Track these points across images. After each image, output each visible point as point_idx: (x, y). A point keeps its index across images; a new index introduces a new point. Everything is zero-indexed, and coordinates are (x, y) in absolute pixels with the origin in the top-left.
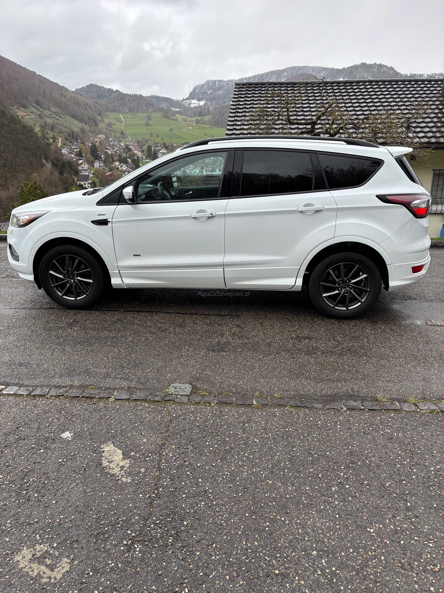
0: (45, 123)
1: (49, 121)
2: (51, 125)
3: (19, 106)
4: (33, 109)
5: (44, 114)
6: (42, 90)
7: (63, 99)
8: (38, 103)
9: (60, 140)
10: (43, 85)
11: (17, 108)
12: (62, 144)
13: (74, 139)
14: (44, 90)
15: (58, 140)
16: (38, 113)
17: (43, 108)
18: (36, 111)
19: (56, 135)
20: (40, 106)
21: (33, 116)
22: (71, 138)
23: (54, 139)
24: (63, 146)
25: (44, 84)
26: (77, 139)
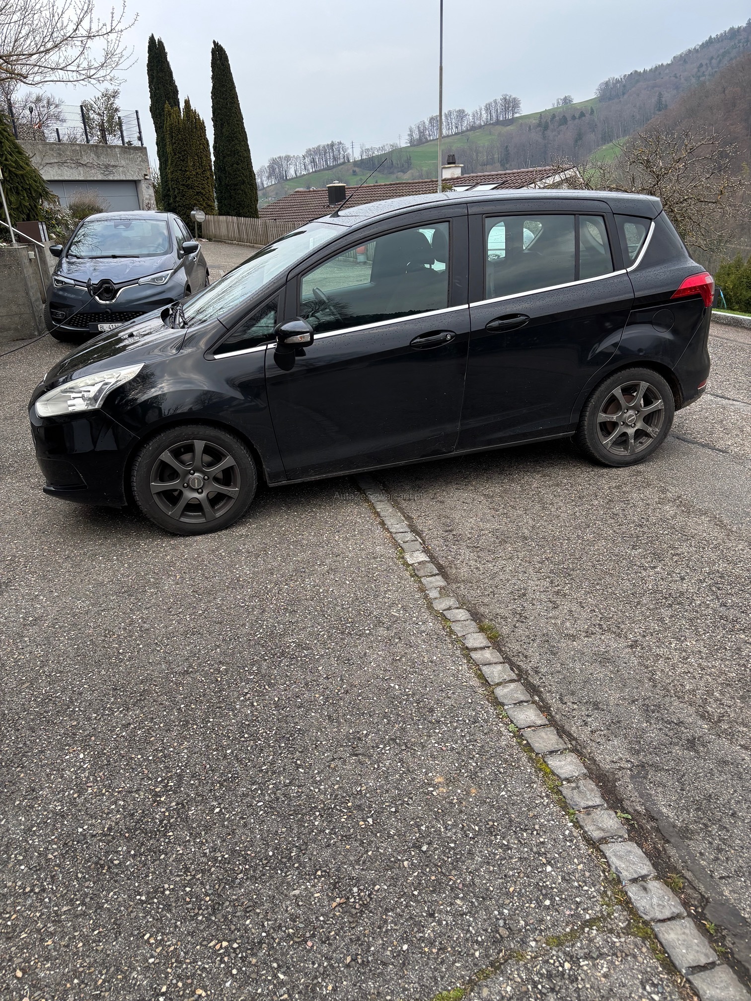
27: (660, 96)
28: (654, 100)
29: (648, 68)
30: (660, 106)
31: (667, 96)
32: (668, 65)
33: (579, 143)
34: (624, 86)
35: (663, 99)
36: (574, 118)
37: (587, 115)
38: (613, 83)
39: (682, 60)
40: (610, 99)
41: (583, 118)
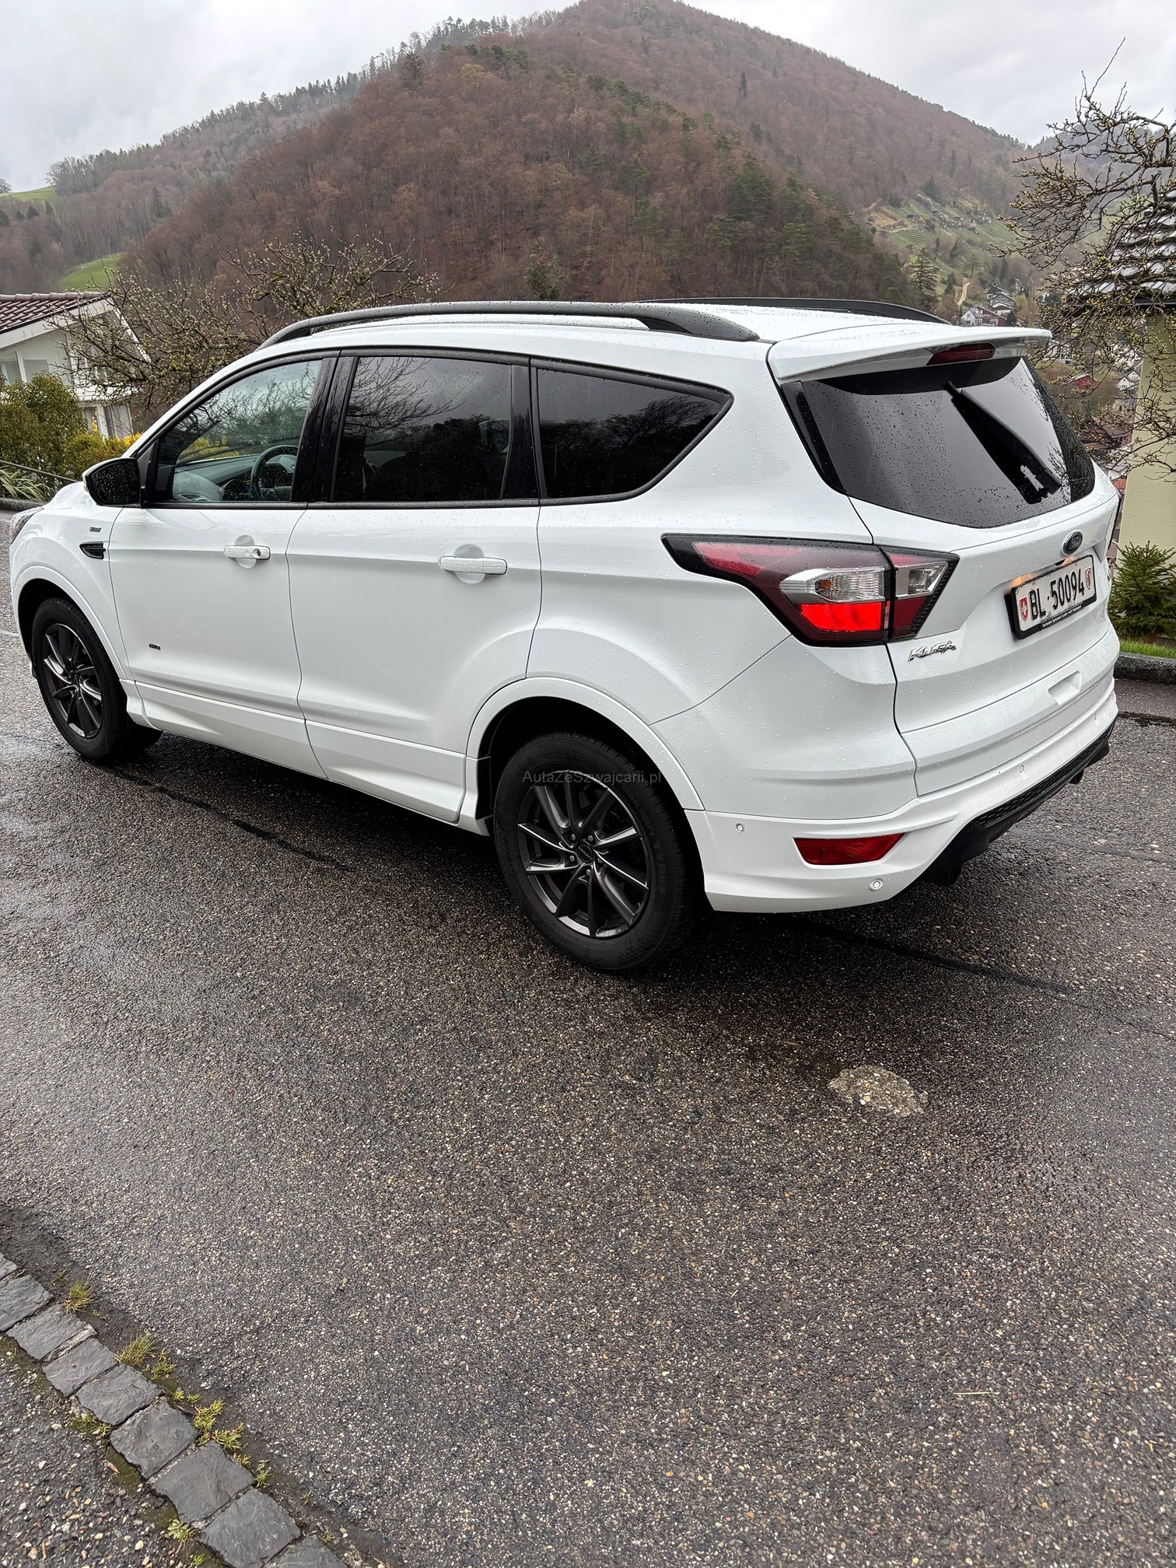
0: (938, 242)
1: (949, 235)
2: (951, 248)
3: (880, 204)
4: (915, 209)
5: (941, 219)
6: (949, 154)
7: (1001, 171)
8: (931, 190)
9: (965, 288)
10: (954, 138)
11: (876, 210)
12: (968, 297)
13: (1005, 281)
14: (953, 152)
15: (961, 286)
16: (925, 216)
17: (939, 202)
18: (920, 214)
19: (957, 273)
20: (934, 198)
21: (910, 228)
22: (997, 279)
23: (951, 283)
24: (970, 302)
25: (958, 136)
26: (1013, 282)
27: (156, 194)
28: (148, 199)
29: (127, 149)
30: (159, 210)
31: (168, 195)
32: (157, 147)
33: (39, 257)
34: (94, 173)
35: (162, 200)
36: (19, 216)
37: (41, 214)
38: (74, 167)
39: (178, 142)
40: (75, 191)
41: (36, 218)
